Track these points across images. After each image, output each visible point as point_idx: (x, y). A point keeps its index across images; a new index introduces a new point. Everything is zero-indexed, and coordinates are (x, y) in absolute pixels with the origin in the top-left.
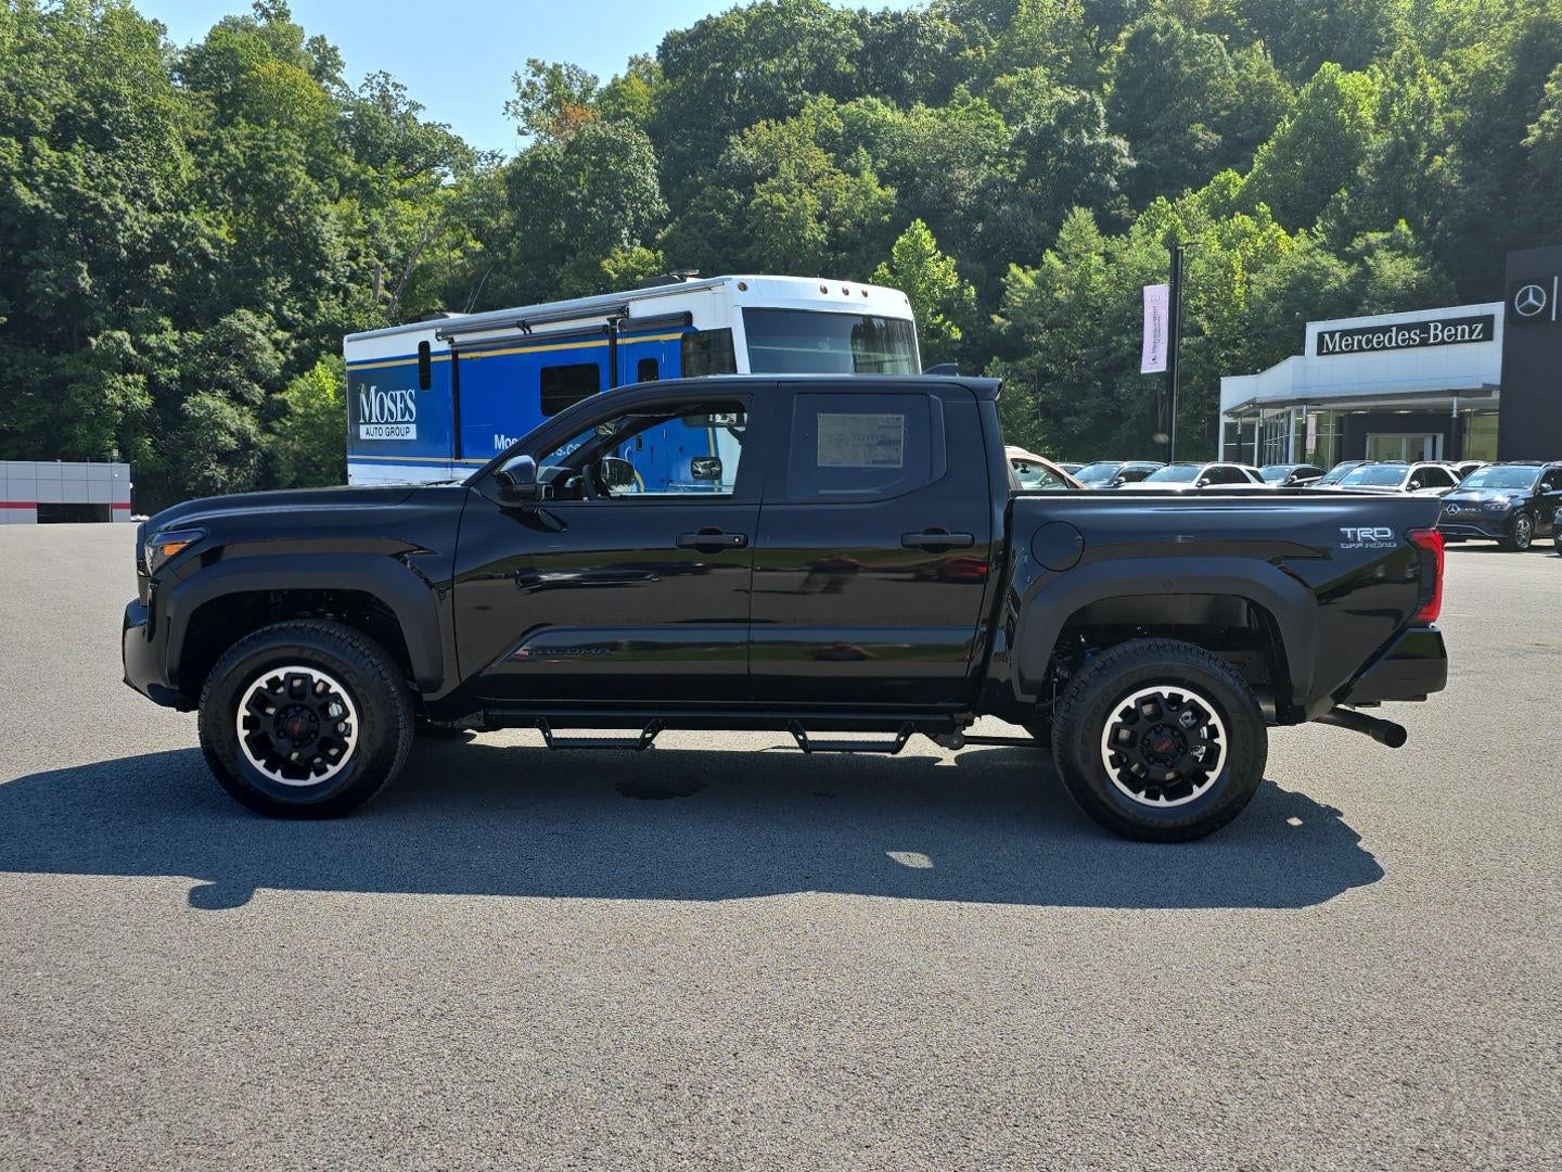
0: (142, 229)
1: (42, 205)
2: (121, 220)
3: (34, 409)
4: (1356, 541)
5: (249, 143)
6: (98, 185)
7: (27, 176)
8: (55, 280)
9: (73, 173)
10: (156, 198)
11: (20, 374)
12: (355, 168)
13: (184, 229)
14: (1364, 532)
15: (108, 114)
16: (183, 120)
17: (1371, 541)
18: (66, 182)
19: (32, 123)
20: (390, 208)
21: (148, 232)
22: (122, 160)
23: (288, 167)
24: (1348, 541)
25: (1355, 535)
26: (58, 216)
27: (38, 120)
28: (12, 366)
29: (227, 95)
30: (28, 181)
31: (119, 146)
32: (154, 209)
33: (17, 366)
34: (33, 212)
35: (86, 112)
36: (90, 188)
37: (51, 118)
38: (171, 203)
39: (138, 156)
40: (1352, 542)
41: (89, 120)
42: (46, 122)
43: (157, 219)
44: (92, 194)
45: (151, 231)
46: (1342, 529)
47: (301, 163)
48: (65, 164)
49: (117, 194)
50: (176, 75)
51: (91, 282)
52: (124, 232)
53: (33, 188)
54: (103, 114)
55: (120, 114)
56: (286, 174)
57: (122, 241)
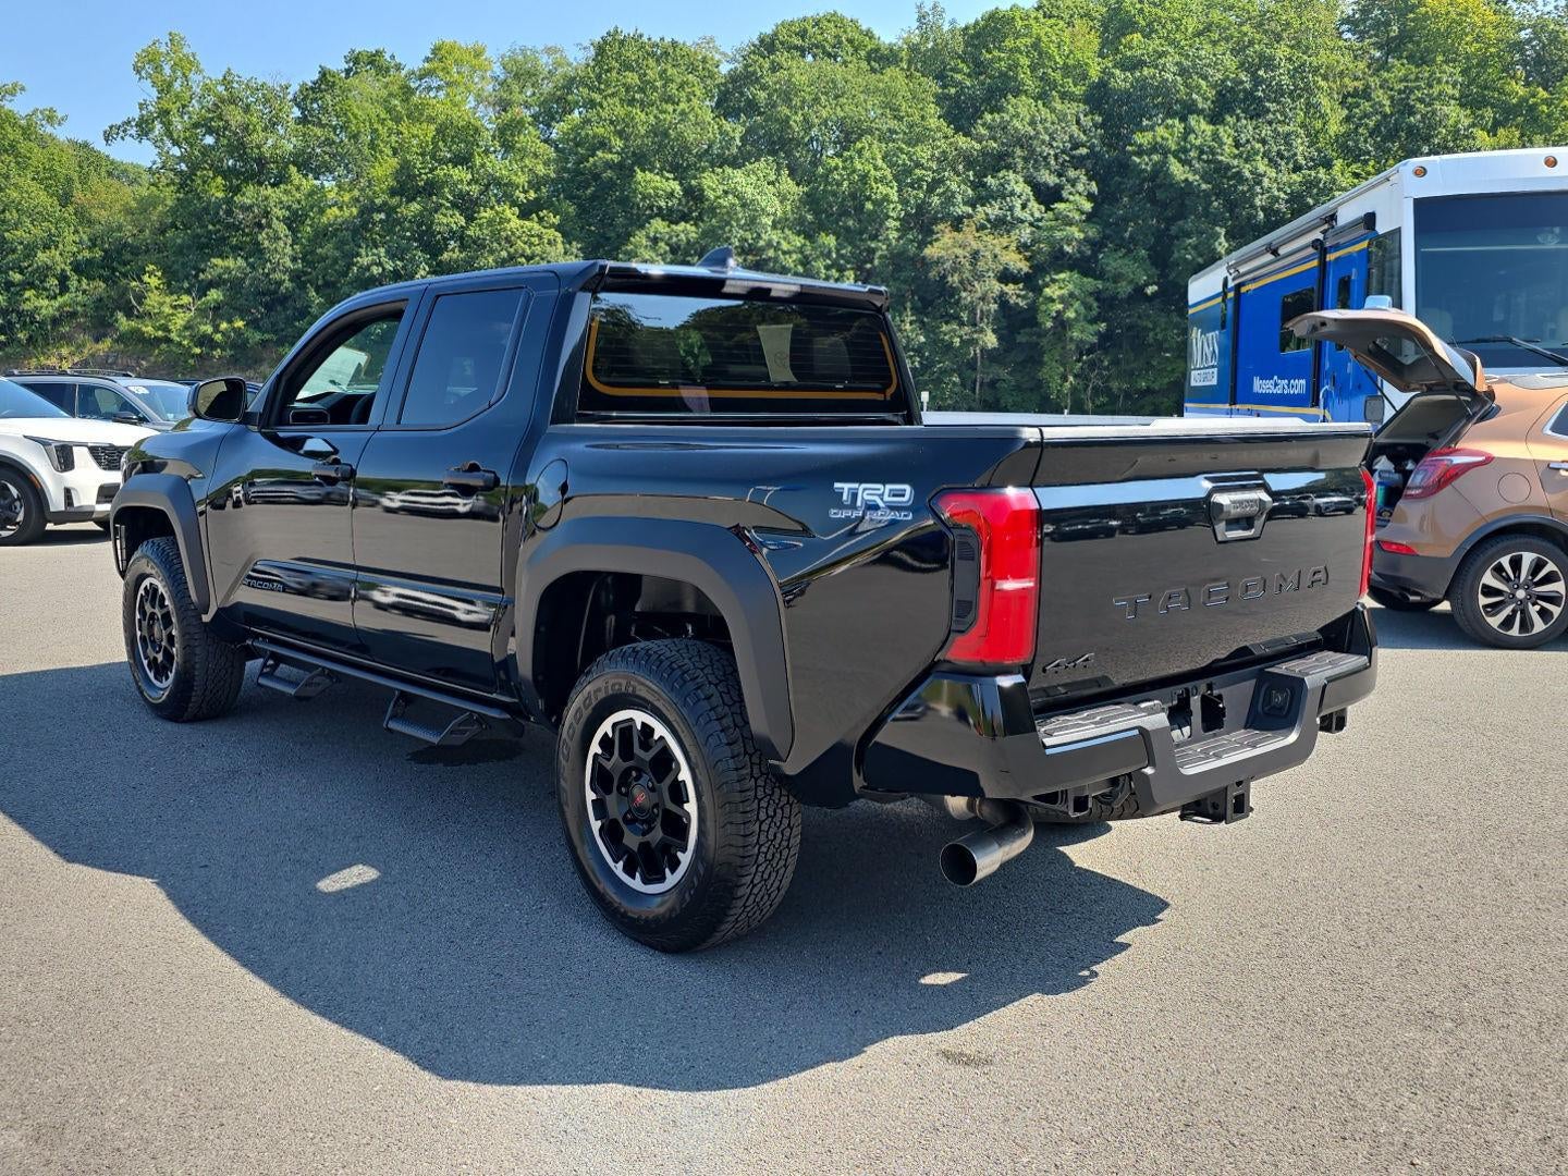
0: (1279, 190)
1: (1191, 178)
2: (1259, 183)
3: (1169, 369)
4: (853, 506)
5: (1401, 86)
6: (1242, 153)
7: (1181, 154)
8: (1195, 247)
9: (1221, 144)
10: (1300, 158)
11: (1160, 337)
12: (1521, 91)
13: (1321, 185)
14: (868, 492)
15: (1263, 81)
16: (1342, 72)
17: (876, 507)
18: (1213, 154)
19: (1194, 102)
20: (1559, 131)
21: (1285, 192)
22: (1270, 123)
23: (1437, 106)
24: (841, 506)
25: (854, 496)
26: (1204, 186)
27: (1200, 100)
28: (1153, 329)
29: (1395, 38)
30: (1183, 157)
31: (1268, 111)
32: (1297, 168)
33: (1158, 330)
34: (1183, 185)
35: (1242, 82)
36: (1235, 157)
37: (1211, 94)
38: (1312, 159)
39: (1286, 118)
40: (847, 507)
41: (1245, 90)
42: (1206, 99)
43: (1296, 177)
44: (1236, 162)
45: (1289, 191)
46: (837, 485)
47: (1453, 97)
48: (1216, 137)
49: (1259, 158)
50: (1345, 27)
51: (1227, 245)
52: (1262, 194)
53: (1184, 162)
54: (1257, 81)
55: (1273, 78)
56: (1434, 113)
57: (1259, 204)
